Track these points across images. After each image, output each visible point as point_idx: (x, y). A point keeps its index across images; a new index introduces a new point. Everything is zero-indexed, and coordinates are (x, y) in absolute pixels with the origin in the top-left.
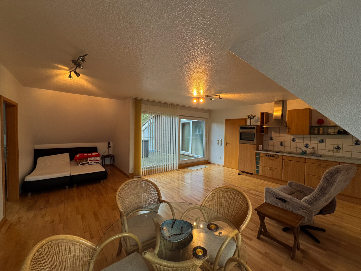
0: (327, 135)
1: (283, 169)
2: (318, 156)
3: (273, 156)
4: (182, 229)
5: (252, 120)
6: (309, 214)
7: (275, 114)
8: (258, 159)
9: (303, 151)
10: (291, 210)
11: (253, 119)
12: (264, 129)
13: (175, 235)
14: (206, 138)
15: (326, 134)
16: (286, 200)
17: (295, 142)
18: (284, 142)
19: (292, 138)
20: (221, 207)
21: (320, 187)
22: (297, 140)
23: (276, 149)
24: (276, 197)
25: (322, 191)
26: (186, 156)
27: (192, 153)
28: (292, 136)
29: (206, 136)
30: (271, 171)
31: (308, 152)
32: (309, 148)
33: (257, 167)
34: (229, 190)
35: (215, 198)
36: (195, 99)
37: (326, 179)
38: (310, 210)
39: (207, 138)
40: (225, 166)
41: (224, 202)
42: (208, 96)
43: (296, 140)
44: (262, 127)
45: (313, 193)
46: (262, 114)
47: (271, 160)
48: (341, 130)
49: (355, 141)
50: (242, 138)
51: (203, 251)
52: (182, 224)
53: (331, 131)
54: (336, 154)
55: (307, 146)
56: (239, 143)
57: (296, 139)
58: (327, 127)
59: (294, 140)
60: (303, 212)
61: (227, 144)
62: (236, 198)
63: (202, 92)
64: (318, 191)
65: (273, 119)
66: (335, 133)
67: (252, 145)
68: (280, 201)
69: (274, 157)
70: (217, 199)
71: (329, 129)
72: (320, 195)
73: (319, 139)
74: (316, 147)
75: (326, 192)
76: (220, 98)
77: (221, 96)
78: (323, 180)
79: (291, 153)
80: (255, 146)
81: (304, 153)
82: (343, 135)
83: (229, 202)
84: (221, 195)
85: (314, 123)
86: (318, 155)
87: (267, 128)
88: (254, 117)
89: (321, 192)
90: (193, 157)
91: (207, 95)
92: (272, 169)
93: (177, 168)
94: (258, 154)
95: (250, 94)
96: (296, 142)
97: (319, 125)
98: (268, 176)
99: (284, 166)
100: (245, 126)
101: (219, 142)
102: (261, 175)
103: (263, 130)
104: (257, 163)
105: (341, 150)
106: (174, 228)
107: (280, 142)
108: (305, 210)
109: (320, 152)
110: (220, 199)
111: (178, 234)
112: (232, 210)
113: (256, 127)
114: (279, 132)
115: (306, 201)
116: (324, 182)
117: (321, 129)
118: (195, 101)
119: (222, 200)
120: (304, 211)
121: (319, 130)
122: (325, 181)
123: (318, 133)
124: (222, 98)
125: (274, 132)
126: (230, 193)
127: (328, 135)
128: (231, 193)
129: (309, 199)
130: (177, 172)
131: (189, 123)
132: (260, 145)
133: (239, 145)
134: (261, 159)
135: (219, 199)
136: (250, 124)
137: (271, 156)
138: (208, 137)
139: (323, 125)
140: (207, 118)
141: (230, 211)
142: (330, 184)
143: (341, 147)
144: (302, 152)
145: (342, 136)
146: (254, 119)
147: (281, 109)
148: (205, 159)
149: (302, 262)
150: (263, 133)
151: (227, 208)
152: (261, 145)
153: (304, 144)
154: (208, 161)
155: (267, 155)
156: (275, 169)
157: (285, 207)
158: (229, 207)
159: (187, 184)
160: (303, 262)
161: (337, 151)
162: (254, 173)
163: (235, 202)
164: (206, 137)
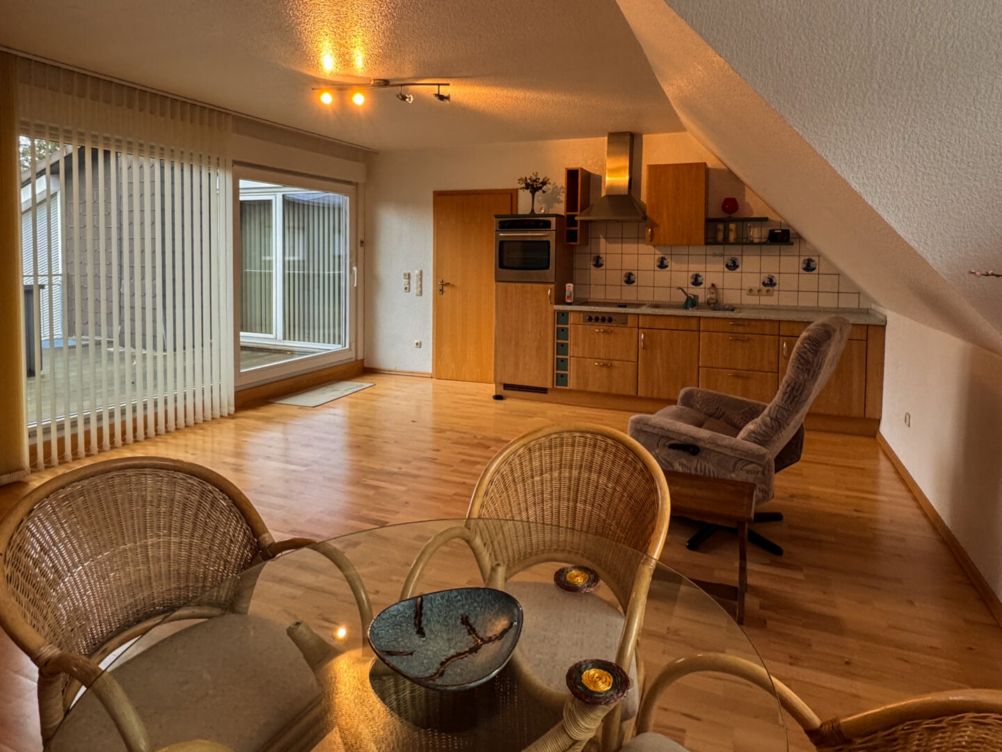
0: (744, 246)
1: (639, 360)
2: (728, 309)
3: (610, 320)
4: (471, 626)
5: (538, 193)
6: (763, 473)
7: (609, 179)
8: (562, 333)
9: (688, 298)
10: (714, 474)
11: (541, 191)
12: (578, 228)
13: (453, 657)
14: (355, 268)
15: (743, 244)
16: (700, 444)
17: (666, 269)
18: (635, 273)
19: (657, 257)
20: (543, 508)
21: (788, 386)
22: (672, 265)
23: (613, 295)
24: (668, 444)
25: (795, 397)
26: (260, 354)
27: (284, 339)
28: (657, 252)
29: (354, 259)
30: (605, 369)
31: (701, 300)
32: (702, 286)
33: (561, 364)
34: (565, 435)
35: (514, 480)
36: (328, 90)
37: (802, 362)
38: (766, 460)
39: (357, 266)
40: (438, 374)
41: (551, 487)
42: (386, 83)
43: (669, 264)
44: (571, 220)
45: (771, 408)
46: (572, 175)
47: (605, 332)
48: (776, 231)
49: (805, 260)
50: (505, 264)
51: (606, 672)
52: (460, 603)
53: (756, 233)
54: (766, 300)
55: (696, 282)
56: (497, 281)
57: (668, 261)
58: (745, 223)
59: (662, 265)
60: (748, 472)
61: (445, 288)
62: (597, 459)
63: (359, 60)
64: (782, 400)
65: (603, 194)
66: (763, 240)
67: (541, 285)
68: (680, 452)
69: (613, 321)
70: (523, 480)
71: (750, 227)
72: (790, 411)
73: (727, 259)
74: (719, 284)
75: (803, 397)
76: (442, 98)
77: (444, 91)
78: (796, 365)
79: (656, 306)
80: (554, 288)
81: (692, 302)
82: (781, 245)
83: (570, 481)
84: (536, 463)
85: (716, 212)
86: (727, 307)
87: (586, 223)
88: (544, 183)
89: (793, 400)
90: (292, 353)
91: (386, 78)
92: (608, 365)
93: (233, 409)
94: (563, 315)
95: (546, 96)
96: (668, 268)
97: (728, 215)
98: (595, 389)
99: (644, 348)
100: (512, 216)
101: (409, 283)
102: (575, 388)
103: (576, 231)
104: (562, 349)
105: (776, 288)
106: (431, 630)
107: (624, 272)
108: (753, 465)
109: (730, 297)
110: (533, 477)
111: (467, 649)
112: (589, 508)
113: (553, 220)
114: (622, 239)
115: (753, 435)
116: (799, 370)
117: (732, 226)
118: (327, 98)
119: (542, 480)
120: (750, 467)
121: (726, 231)
122: (801, 367)
123: (726, 242)
124: (448, 98)
125: (606, 238)
126: (570, 449)
127: (746, 244)
128: (573, 445)
129: (759, 429)
130: (231, 423)
131: (267, 204)
132: (567, 285)
133: (496, 286)
134: (571, 334)
135: (530, 481)
136: (533, 210)
137: (603, 320)
138: (360, 264)
139: (734, 215)
140: (357, 184)
141: (579, 514)
142: (812, 372)
143: (776, 279)
144: (687, 300)
145: (778, 246)
146: (544, 192)
147: (627, 164)
148: (351, 356)
149: (765, 622)
150: (576, 241)
151: (564, 504)
152: (572, 285)
153: (691, 274)
154: (366, 365)
155: (590, 319)
156: (616, 363)
157: (696, 469)
158: (576, 501)
159: (304, 469)
160: (768, 621)
161: (768, 291)
162: (549, 385)
163: (594, 476)
164: (354, 264)
